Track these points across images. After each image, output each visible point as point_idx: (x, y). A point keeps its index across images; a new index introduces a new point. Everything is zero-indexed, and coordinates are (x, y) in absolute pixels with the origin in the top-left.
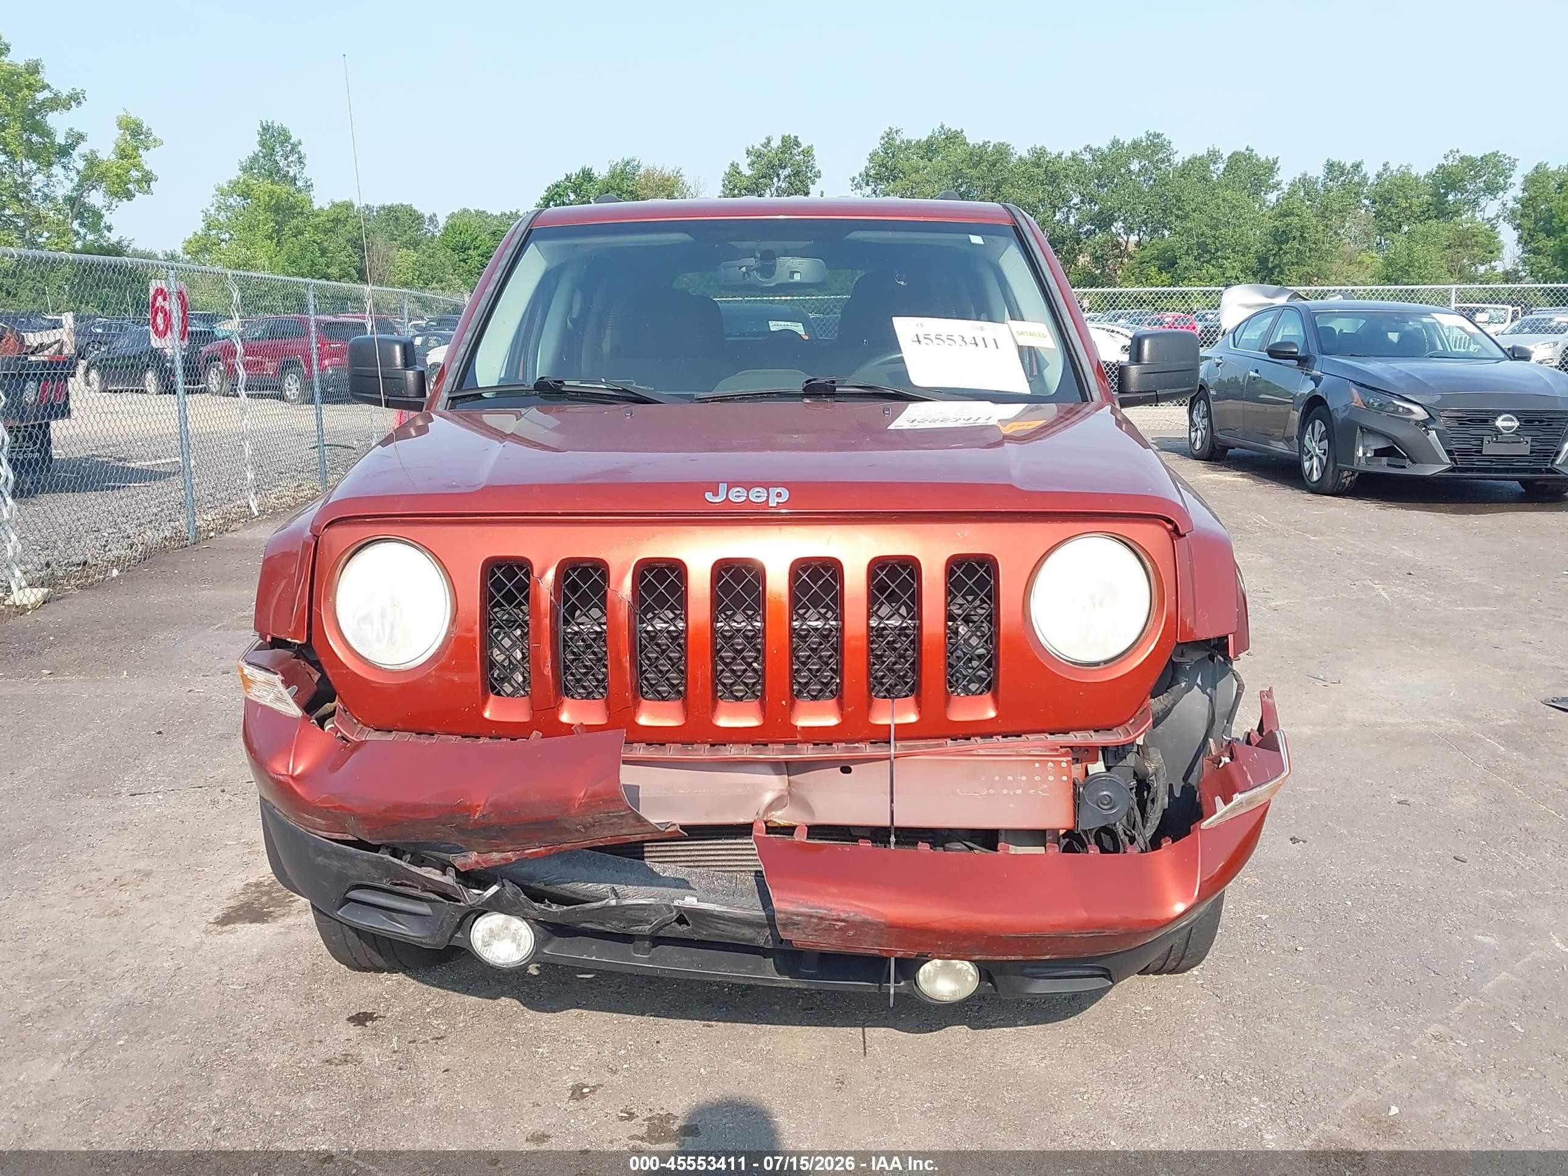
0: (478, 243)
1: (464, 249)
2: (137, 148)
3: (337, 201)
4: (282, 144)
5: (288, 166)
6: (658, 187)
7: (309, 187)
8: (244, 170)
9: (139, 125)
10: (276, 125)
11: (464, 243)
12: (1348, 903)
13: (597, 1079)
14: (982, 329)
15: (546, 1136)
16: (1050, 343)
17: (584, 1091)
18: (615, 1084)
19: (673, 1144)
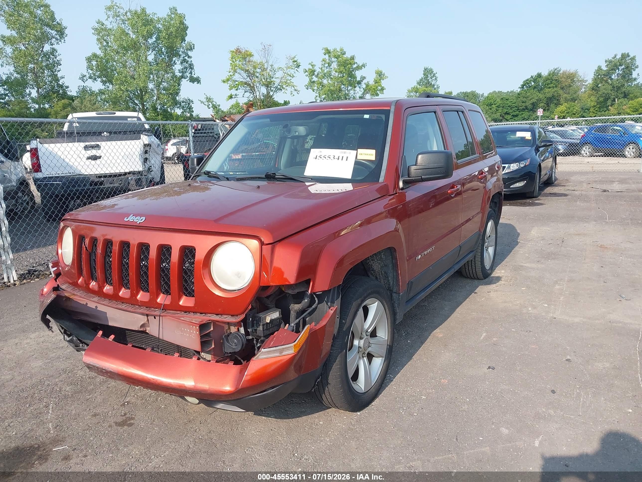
0: (496, 102)
1: (491, 105)
2: (380, 80)
3: (447, 92)
4: (430, 74)
5: (432, 81)
6: (567, 77)
7: (438, 87)
8: (418, 83)
9: (381, 72)
10: (429, 68)
11: (491, 103)
12: (468, 400)
13: (135, 401)
14: (345, 153)
15: (97, 415)
16: (373, 158)
17: (126, 404)
18: (136, 404)
19: (120, 428)
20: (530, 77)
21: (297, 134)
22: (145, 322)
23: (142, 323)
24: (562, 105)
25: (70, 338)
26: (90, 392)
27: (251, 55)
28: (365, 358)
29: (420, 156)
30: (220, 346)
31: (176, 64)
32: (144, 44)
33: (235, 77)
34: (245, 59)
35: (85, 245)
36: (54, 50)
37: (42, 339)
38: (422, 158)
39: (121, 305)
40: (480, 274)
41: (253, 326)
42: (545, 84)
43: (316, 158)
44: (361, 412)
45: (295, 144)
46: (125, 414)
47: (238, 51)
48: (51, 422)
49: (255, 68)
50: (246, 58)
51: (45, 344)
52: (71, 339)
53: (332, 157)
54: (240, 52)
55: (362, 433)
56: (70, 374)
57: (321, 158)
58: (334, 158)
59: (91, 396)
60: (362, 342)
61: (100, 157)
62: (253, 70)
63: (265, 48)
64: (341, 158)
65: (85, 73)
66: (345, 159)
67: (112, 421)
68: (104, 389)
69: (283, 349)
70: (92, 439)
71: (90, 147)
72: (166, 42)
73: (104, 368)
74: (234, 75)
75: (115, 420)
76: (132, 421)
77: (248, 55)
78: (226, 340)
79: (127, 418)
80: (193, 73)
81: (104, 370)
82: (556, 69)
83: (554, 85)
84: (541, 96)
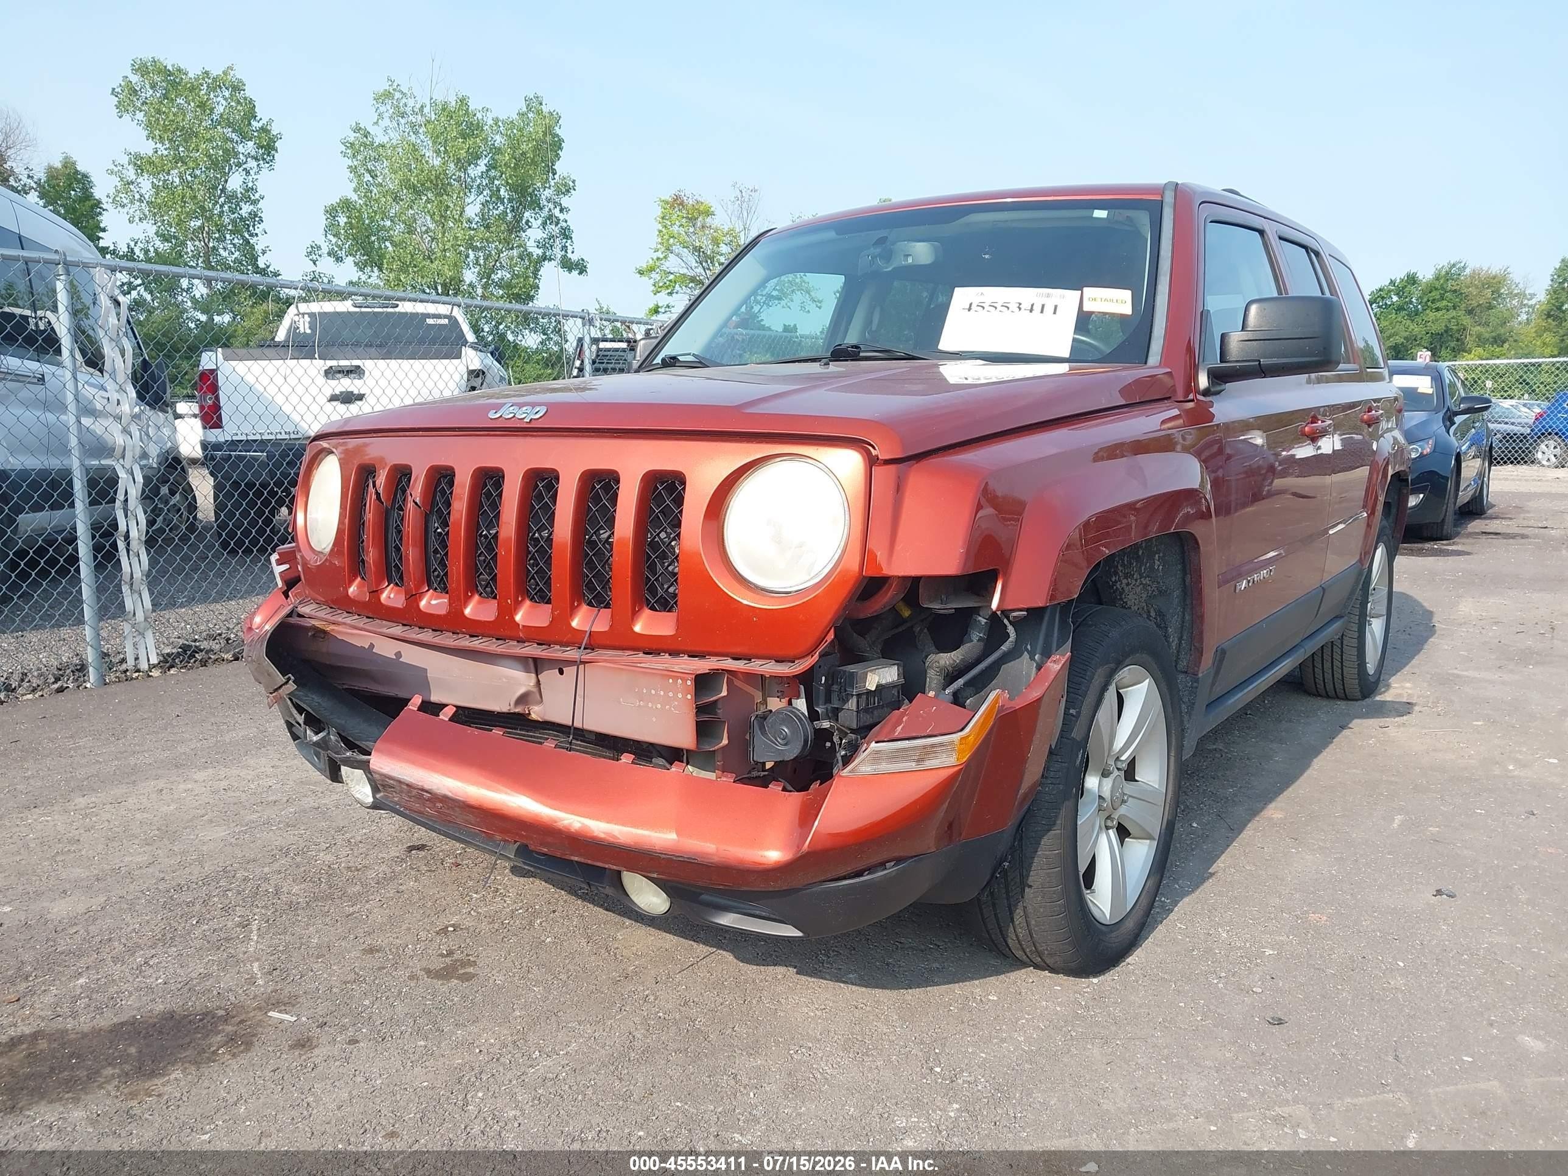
6: (1483, 284)
12: (1401, 964)
13: (473, 924)
14: (1048, 296)
15: (378, 951)
16: (1127, 309)
17: (451, 929)
18: (477, 931)
19: (440, 982)
20: (1387, 284)
21: (910, 260)
22: (530, 689)
23: (522, 690)
24: (1469, 352)
25: (321, 735)
26: (354, 900)
27: (708, 213)
28: (1111, 831)
29: (1254, 309)
30: (742, 744)
31: (530, 227)
32: (459, 179)
33: (667, 264)
34: (692, 220)
35: (374, 486)
36: (249, 191)
37: (224, 784)
38: (1259, 313)
39: (467, 640)
40: (1352, 684)
41: (828, 700)
42: (1425, 300)
43: (969, 310)
44: (1102, 978)
45: (874, 328)
46: (450, 953)
47: (677, 202)
48: (258, 960)
49: (716, 242)
50: (696, 219)
51: (230, 793)
52: (325, 737)
53: (1013, 307)
54: (682, 204)
55: (1113, 1028)
56: (298, 859)
57: (983, 308)
58: (1020, 309)
59: (356, 908)
60: (1108, 783)
61: (360, 397)
62: (711, 247)
63: (742, 197)
64: (1037, 308)
65: (321, 241)
66: (1049, 309)
67: (417, 966)
68: (388, 895)
69: (933, 746)
70: (367, 1002)
71: (339, 372)
72: (511, 176)
73: (426, 787)
74: (665, 257)
75: (424, 964)
76: (471, 970)
77: (700, 213)
78: (760, 729)
79: (456, 961)
80: (570, 249)
81: (427, 791)
82: (1454, 265)
83: (1449, 304)
84: (1416, 329)
